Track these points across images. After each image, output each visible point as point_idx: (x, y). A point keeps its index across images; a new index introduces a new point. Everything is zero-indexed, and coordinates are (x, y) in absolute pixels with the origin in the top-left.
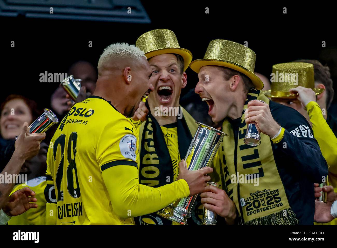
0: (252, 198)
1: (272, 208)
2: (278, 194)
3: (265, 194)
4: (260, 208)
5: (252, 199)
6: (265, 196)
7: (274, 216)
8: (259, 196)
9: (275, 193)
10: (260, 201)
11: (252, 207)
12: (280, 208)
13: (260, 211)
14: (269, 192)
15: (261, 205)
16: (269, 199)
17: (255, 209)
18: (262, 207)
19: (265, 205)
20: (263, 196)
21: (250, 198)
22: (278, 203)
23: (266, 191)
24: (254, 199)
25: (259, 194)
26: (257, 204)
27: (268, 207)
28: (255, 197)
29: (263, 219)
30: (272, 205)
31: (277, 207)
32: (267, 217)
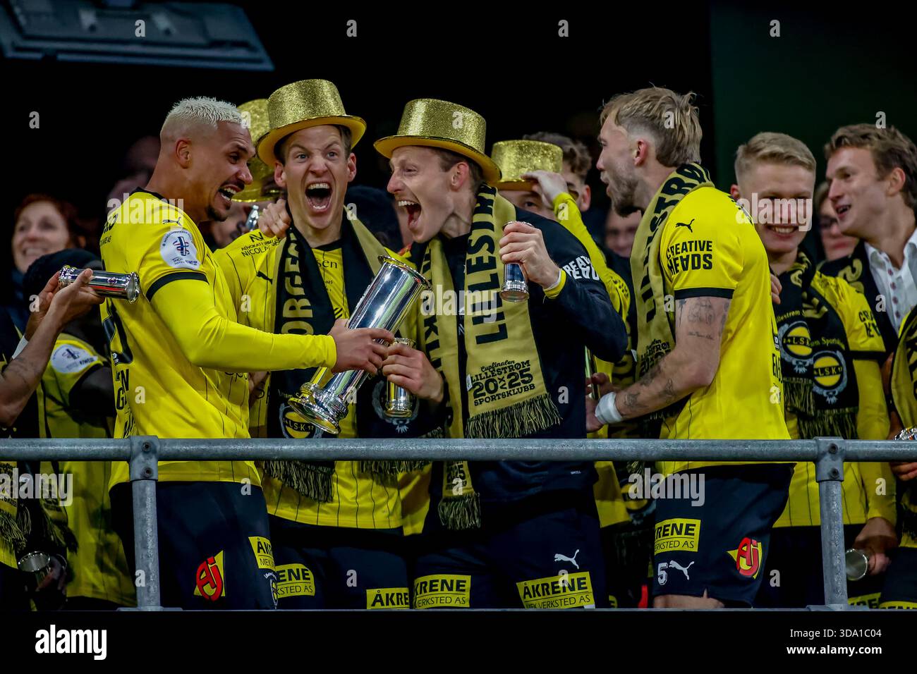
0: (484, 375)
1: (517, 393)
3: (507, 368)
4: (497, 393)
5: (484, 378)
6: (506, 372)
7: (520, 407)
8: (496, 373)
9: (524, 367)
10: (498, 381)
11: (484, 391)
12: (530, 392)
14: (514, 365)
15: (499, 388)
16: (513, 377)
17: (487, 395)
18: (500, 391)
20: (503, 371)
21: (480, 375)
22: (528, 385)
23: (509, 363)
24: (487, 377)
25: (496, 368)
26: (491, 386)
27: (510, 391)
28: (489, 374)
29: (502, 411)
30: (518, 387)
31: (525, 391)
32: (508, 410)
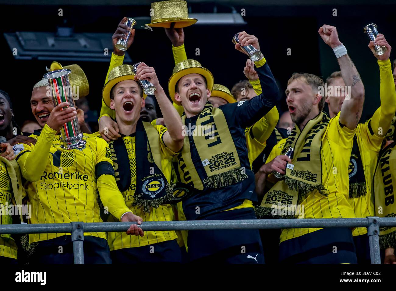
0: (213, 159)
1: (229, 166)
2: (233, 156)
3: (223, 156)
4: (220, 166)
5: (214, 161)
6: (223, 158)
7: (231, 172)
8: (219, 158)
9: (231, 155)
10: (220, 162)
11: (214, 166)
12: (235, 166)
13: (220, 168)
14: (226, 154)
15: (221, 165)
16: (226, 160)
17: (216, 167)
18: (221, 166)
19: (224, 164)
20: (222, 157)
21: (212, 159)
22: (233, 163)
23: (224, 154)
24: (215, 160)
25: (219, 156)
26: (217, 164)
27: (226, 165)
28: (216, 159)
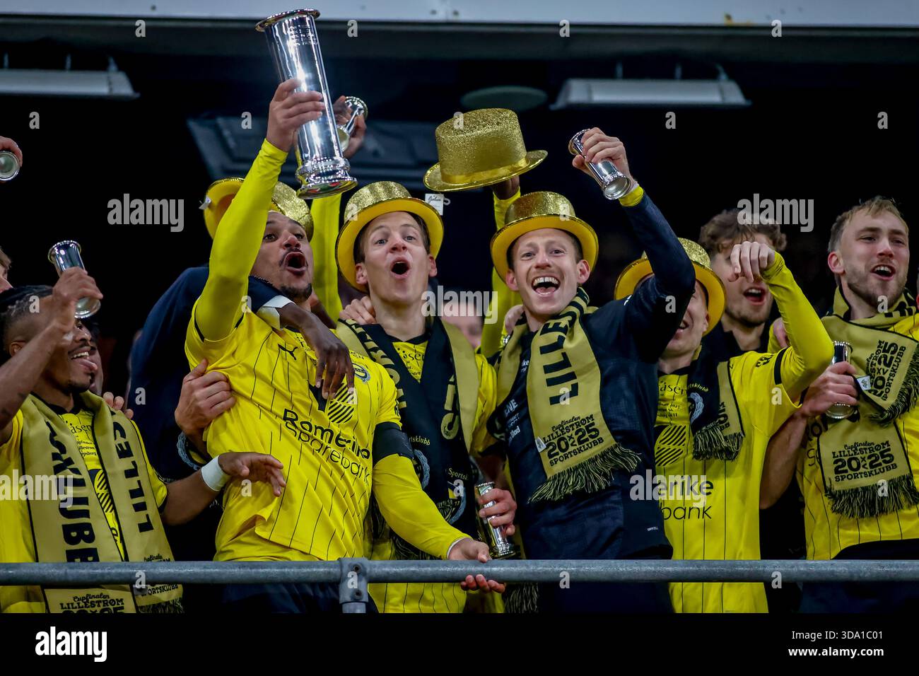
0: (555, 435)
1: (587, 449)
3: (574, 424)
4: (569, 451)
5: (555, 438)
6: (573, 429)
8: (565, 431)
9: (588, 422)
10: (568, 439)
12: (599, 446)
13: (569, 455)
14: (580, 421)
15: (570, 446)
16: (580, 434)
17: (561, 454)
18: (571, 449)
22: (596, 439)
23: (575, 420)
24: (558, 436)
25: (565, 426)
27: (581, 447)
28: (559, 433)
29: (576, 468)
30: (587, 443)
31: (595, 445)
32: (582, 466)
